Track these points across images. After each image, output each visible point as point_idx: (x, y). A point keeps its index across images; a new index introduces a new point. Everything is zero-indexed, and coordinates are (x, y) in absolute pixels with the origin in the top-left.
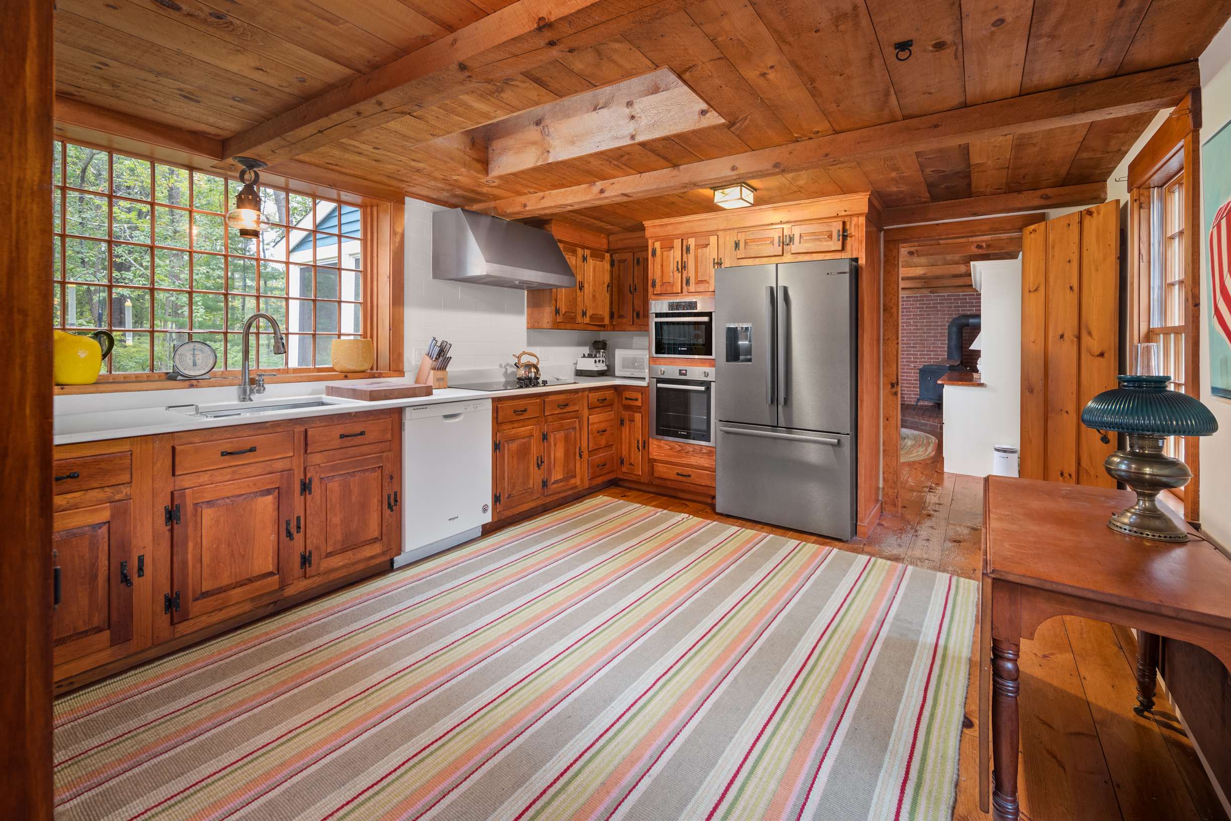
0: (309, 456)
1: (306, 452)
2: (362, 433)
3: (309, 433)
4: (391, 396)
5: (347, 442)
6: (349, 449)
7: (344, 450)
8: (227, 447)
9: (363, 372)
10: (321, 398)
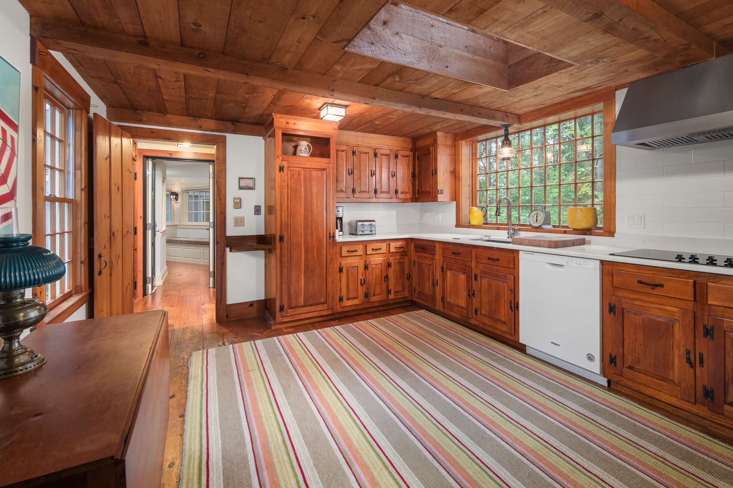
2: (498, 260)
5: (491, 262)
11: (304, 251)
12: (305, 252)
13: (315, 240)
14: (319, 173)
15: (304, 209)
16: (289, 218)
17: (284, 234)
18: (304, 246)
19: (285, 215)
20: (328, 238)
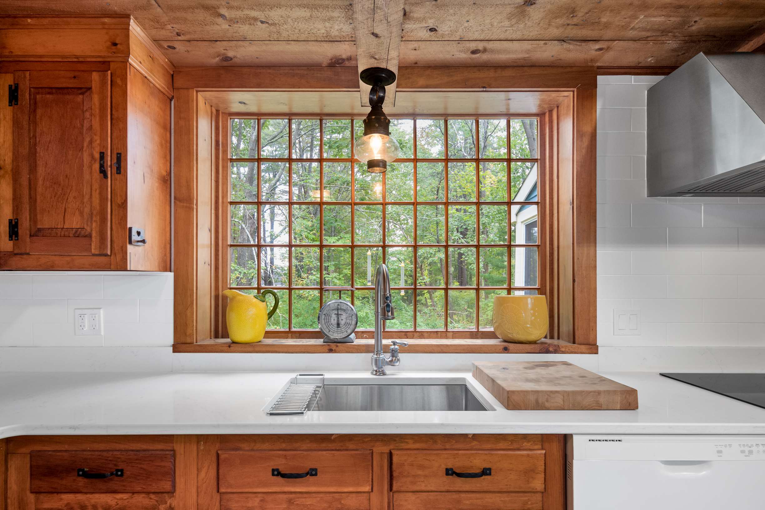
0: (396, 495)
1: (391, 488)
2: (486, 472)
3: (395, 459)
4: (547, 404)
5: (460, 483)
6: (463, 495)
7: (455, 496)
8: (282, 464)
9: (534, 342)
10: (464, 379)
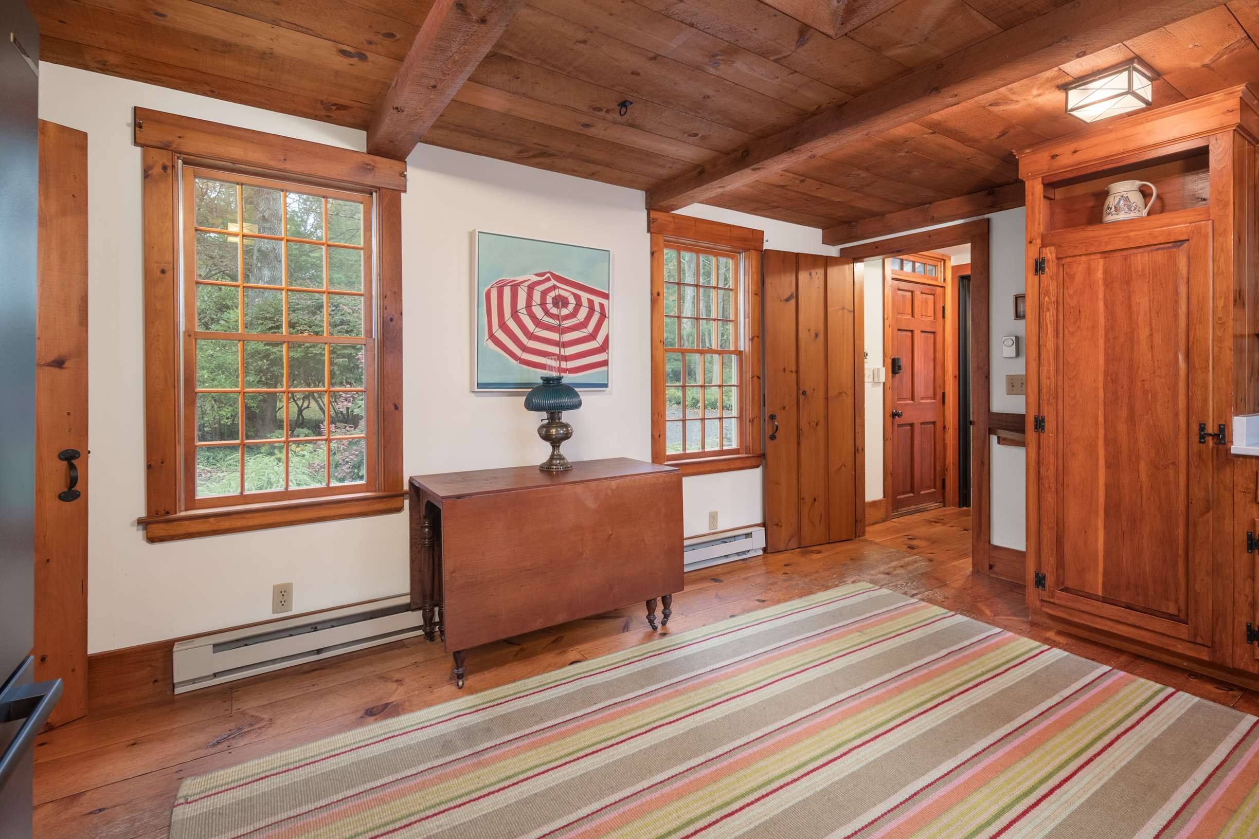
11: (1106, 462)
12: (1108, 466)
13: (1141, 436)
14: (1160, 256)
15: (1106, 354)
16: (1060, 378)
17: (1046, 414)
18: (1106, 450)
19: (1048, 371)
20: (1195, 438)
